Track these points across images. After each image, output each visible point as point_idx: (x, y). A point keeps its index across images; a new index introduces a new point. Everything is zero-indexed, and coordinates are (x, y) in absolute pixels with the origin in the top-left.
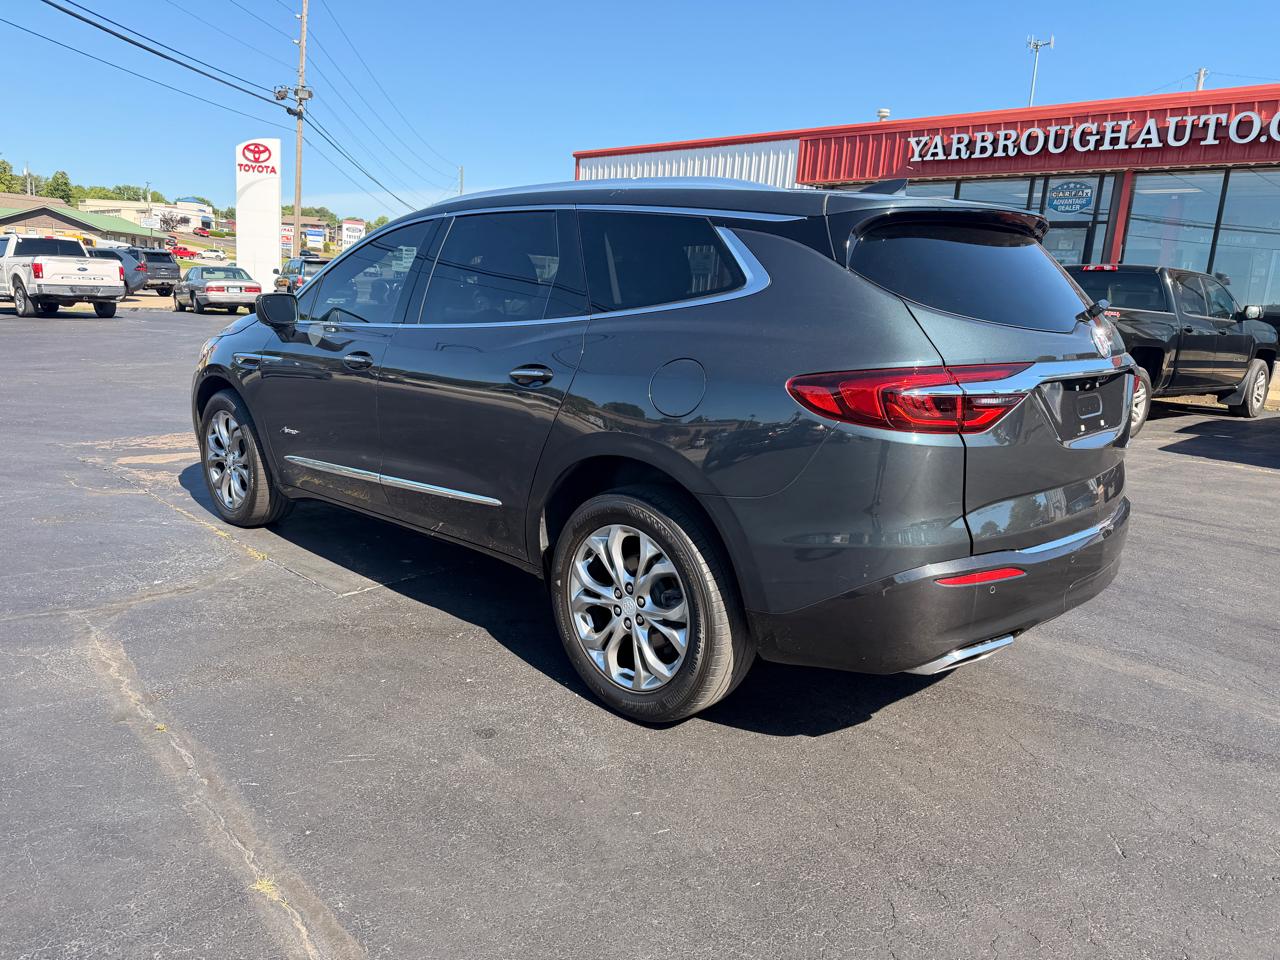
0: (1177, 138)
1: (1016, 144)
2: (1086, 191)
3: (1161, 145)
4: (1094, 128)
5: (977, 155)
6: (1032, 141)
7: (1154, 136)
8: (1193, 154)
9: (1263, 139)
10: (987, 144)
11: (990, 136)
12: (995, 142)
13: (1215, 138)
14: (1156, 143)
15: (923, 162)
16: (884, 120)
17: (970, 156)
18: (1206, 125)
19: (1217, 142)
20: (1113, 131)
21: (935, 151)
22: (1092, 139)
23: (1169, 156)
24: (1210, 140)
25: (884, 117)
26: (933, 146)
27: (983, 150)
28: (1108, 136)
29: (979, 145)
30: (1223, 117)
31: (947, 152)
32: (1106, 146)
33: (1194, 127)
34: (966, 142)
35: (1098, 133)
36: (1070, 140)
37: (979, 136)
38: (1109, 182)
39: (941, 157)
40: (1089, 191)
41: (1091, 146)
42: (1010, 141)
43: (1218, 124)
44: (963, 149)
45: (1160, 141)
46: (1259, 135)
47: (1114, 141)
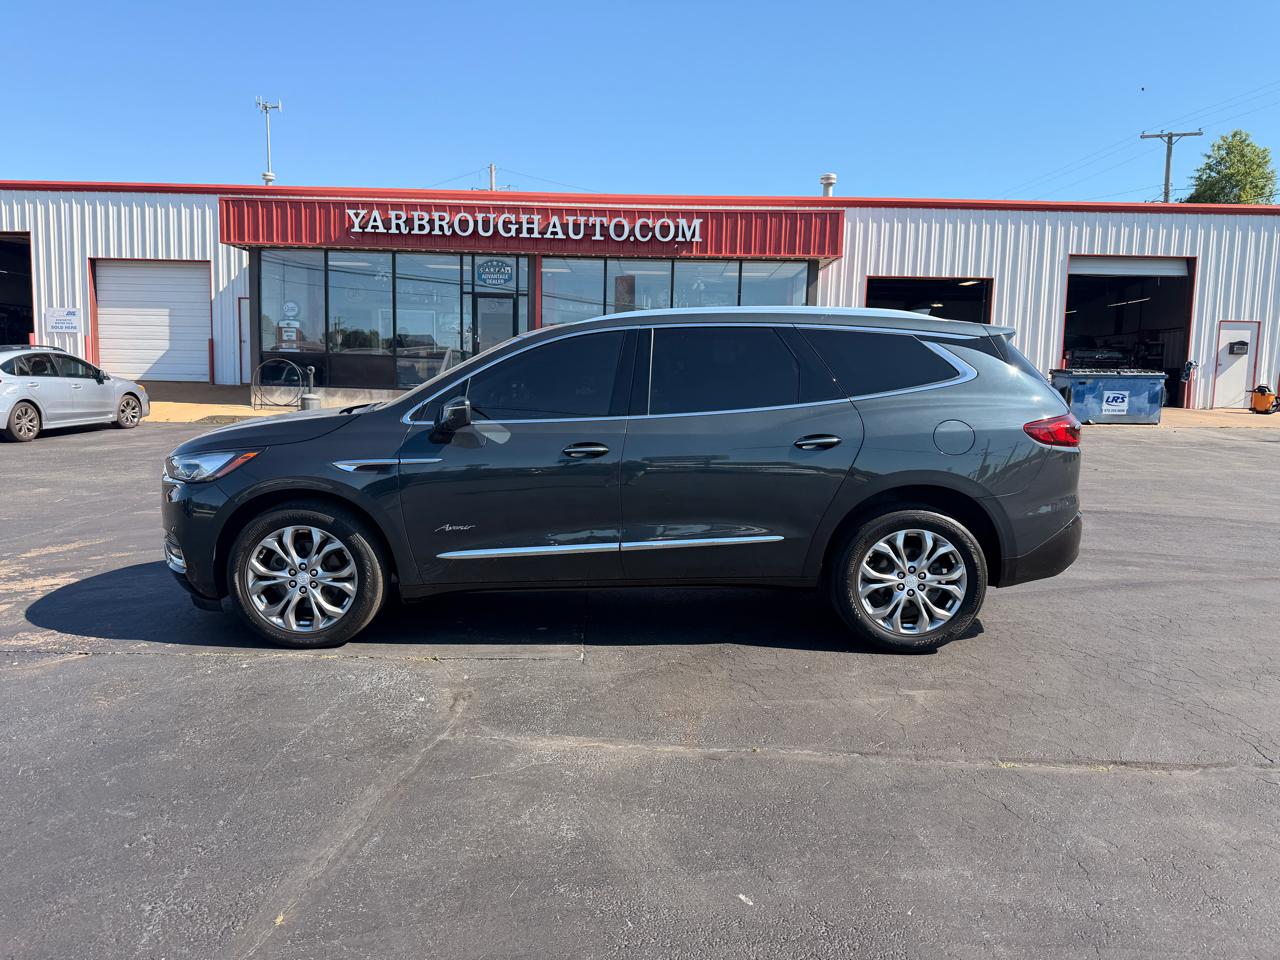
0: (576, 232)
1: (451, 226)
2: (507, 268)
3: (564, 237)
4: (513, 218)
5: (416, 231)
6: (464, 224)
7: (559, 229)
8: (586, 245)
9: (632, 239)
10: (424, 222)
11: (426, 217)
12: (431, 222)
13: (601, 235)
14: (561, 236)
15: (363, 233)
16: (270, 184)
17: (410, 232)
18: (594, 225)
19: (602, 238)
20: (528, 223)
21: (375, 224)
22: (514, 228)
23: (570, 246)
24: (598, 237)
25: (270, 180)
26: (372, 219)
27: (421, 227)
28: (525, 226)
29: (417, 223)
30: (605, 220)
31: (387, 226)
32: (524, 234)
33: (586, 225)
34: (404, 218)
35: (516, 223)
36: (496, 226)
37: (416, 214)
38: (524, 262)
39: (381, 230)
40: (509, 268)
41: (513, 233)
42: (445, 223)
43: (602, 225)
44: (403, 226)
45: (564, 234)
46: (629, 236)
47: (530, 231)
